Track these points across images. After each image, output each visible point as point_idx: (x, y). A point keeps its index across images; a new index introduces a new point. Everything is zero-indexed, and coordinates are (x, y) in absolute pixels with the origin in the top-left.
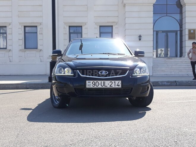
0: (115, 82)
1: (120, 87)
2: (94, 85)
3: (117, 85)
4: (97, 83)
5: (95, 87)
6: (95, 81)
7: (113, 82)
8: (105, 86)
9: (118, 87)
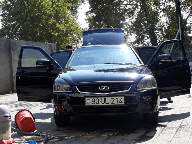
0: (117, 98)
1: (123, 103)
2: (94, 103)
3: (120, 102)
4: (97, 100)
5: (95, 104)
6: (95, 98)
7: (115, 98)
8: (106, 103)
9: (121, 104)
